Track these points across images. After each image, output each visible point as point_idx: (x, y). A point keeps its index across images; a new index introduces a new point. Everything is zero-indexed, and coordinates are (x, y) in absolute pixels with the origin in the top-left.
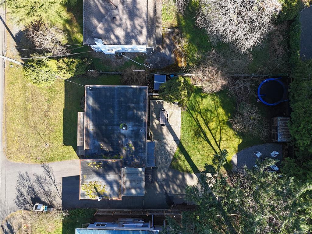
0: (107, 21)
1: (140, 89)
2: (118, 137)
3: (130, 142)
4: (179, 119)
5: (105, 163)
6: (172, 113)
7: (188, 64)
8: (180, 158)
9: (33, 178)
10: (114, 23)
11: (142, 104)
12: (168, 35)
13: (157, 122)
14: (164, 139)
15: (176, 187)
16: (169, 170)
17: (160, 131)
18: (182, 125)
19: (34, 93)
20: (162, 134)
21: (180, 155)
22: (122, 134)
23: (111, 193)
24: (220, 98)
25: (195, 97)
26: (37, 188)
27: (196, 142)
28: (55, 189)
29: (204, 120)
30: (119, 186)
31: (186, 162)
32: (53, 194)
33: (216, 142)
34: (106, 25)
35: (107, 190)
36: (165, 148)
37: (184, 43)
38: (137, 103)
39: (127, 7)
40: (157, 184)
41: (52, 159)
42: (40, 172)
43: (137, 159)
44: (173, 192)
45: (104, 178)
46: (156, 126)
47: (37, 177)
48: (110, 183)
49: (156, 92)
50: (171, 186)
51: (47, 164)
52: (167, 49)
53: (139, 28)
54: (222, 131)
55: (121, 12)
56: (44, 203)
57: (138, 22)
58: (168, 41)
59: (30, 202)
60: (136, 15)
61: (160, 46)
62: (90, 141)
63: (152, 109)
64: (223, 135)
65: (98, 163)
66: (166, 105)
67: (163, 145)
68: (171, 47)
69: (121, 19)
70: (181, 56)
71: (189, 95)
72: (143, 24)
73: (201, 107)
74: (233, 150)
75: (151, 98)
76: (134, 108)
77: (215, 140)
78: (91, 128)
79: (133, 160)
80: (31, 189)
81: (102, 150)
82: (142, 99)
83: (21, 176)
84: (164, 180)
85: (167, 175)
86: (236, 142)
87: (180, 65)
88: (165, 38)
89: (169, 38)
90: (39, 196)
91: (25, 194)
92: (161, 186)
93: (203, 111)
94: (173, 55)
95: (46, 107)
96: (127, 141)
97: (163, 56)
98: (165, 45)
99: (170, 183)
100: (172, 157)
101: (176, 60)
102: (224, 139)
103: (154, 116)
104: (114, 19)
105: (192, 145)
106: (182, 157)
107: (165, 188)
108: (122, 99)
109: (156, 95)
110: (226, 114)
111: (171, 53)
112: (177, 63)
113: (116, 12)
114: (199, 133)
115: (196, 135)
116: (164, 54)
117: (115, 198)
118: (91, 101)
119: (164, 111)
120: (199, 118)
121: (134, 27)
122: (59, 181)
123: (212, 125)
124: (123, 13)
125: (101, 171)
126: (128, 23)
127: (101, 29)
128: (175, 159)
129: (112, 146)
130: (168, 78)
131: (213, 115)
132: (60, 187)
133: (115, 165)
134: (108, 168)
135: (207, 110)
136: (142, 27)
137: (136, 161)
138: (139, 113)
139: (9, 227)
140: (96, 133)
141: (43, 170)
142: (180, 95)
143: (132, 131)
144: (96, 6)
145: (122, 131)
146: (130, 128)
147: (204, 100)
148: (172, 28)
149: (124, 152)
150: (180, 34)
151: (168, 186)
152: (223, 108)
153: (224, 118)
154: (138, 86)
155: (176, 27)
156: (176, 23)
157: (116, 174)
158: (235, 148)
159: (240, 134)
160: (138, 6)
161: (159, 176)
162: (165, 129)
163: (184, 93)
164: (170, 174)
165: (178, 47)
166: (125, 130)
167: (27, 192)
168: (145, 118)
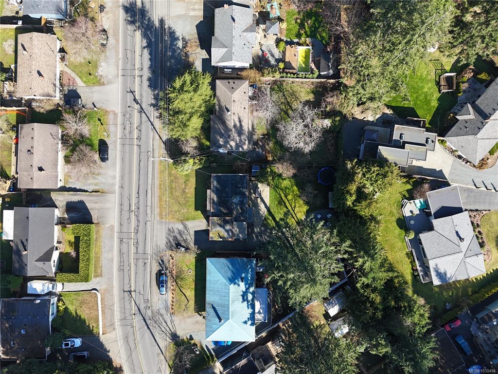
0: (225, 137)
1: (244, 176)
2: (231, 204)
3: (239, 207)
4: (268, 194)
5: (224, 219)
6: (264, 190)
7: (274, 158)
8: (269, 219)
9: (176, 231)
10: (229, 138)
11: (245, 185)
12: (261, 140)
13: (254, 195)
14: (259, 206)
15: (266, 237)
16: (262, 227)
17: (256, 201)
18: (270, 197)
19: (176, 178)
20: (257, 203)
21: (269, 217)
22: (233, 202)
23: (228, 236)
24: (295, 180)
25: (278, 179)
26: (178, 237)
27: (279, 208)
28: (190, 238)
29: (284, 194)
30: (232, 232)
31: (273, 221)
32: (188, 241)
33: (292, 208)
34: (225, 140)
35: (226, 235)
36: (259, 212)
37: (271, 144)
38: (243, 184)
39: (237, 130)
40: (254, 236)
41: (188, 219)
42: (181, 227)
43: (243, 217)
44: (264, 240)
45: (224, 228)
46: (253, 198)
47: (179, 230)
48: (227, 231)
49: (253, 177)
50: (263, 237)
51: (185, 222)
52: (260, 149)
53: (244, 141)
54: (296, 201)
55: (233, 133)
56: (183, 247)
57: (243, 137)
58: (261, 143)
59: (175, 246)
60: (242, 134)
61: (255, 147)
62: (215, 207)
63: (251, 187)
64: (297, 204)
65: (220, 219)
66: (260, 185)
67: (258, 210)
68: (263, 147)
69: (234, 137)
70: (269, 153)
71: (273, 179)
72: (246, 138)
73: (283, 185)
74: (303, 213)
75: (250, 180)
76: (241, 187)
77: (291, 207)
78: (215, 199)
79: (240, 218)
80: (175, 238)
81: (222, 212)
82: (245, 182)
83: (169, 230)
84: (259, 233)
85: (260, 229)
86: (305, 208)
87: (268, 159)
88: (259, 142)
89: (261, 142)
90: (180, 242)
91: (172, 241)
92: (257, 237)
93: (284, 188)
94: (264, 153)
95: (184, 186)
96: (236, 207)
97: (258, 154)
98: (259, 146)
99: (263, 235)
100: (263, 218)
101: (266, 156)
102: (297, 206)
103: (252, 191)
104: (229, 136)
105: (277, 210)
106: (270, 218)
107: (259, 238)
108: (233, 182)
109: (253, 179)
110: (299, 190)
111: (263, 151)
112: (267, 157)
113: (231, 133)
114: (281, 202)
115: (279, 204)
116: (258, 152)
117: (230, 240)
118: (215, 183)
119: (259, 188)
120: (281, 193)
121: (241, 140)
122: (192, 233)
123: (290, 197)
124: (235, 133)
125: (222, 224)
126: (238, 139)
127: (222, 141)
128: (265, 219)
129: (228, 209)
130: (261, 168)
131: (290, 191)
132: (193, 237)
133: (230, 221)
134: (226, 222)
135: (286, 188)
136: (245, 140)
137: (242, 218)
138: (244, 190)
139: (162, 261)
140: (218, 202)
141: (182, 226)
142: (268, 179)
143: (239, 201)
144: (219, 128)
145: (234, 201)
146: (238, 199)
147: (284, 181)
148: (264, 135)
149: (235, 213)
150: (268, 139)
151: (261, 237)
152: (297, 186)
153: (297, 193)
154: (243, 175)
155: (266, 135)
156: (266, 132)
157: (231, 225)
158: (304, 212)
159: (307, 203)
160: (243, 128)
161: (256, 230)
162: (259, 200)
163: (270, 178)
164: (263, 229)
165: (267, 147)
166: (236, 200)
167: (173, 239)
168: (247, 194)
